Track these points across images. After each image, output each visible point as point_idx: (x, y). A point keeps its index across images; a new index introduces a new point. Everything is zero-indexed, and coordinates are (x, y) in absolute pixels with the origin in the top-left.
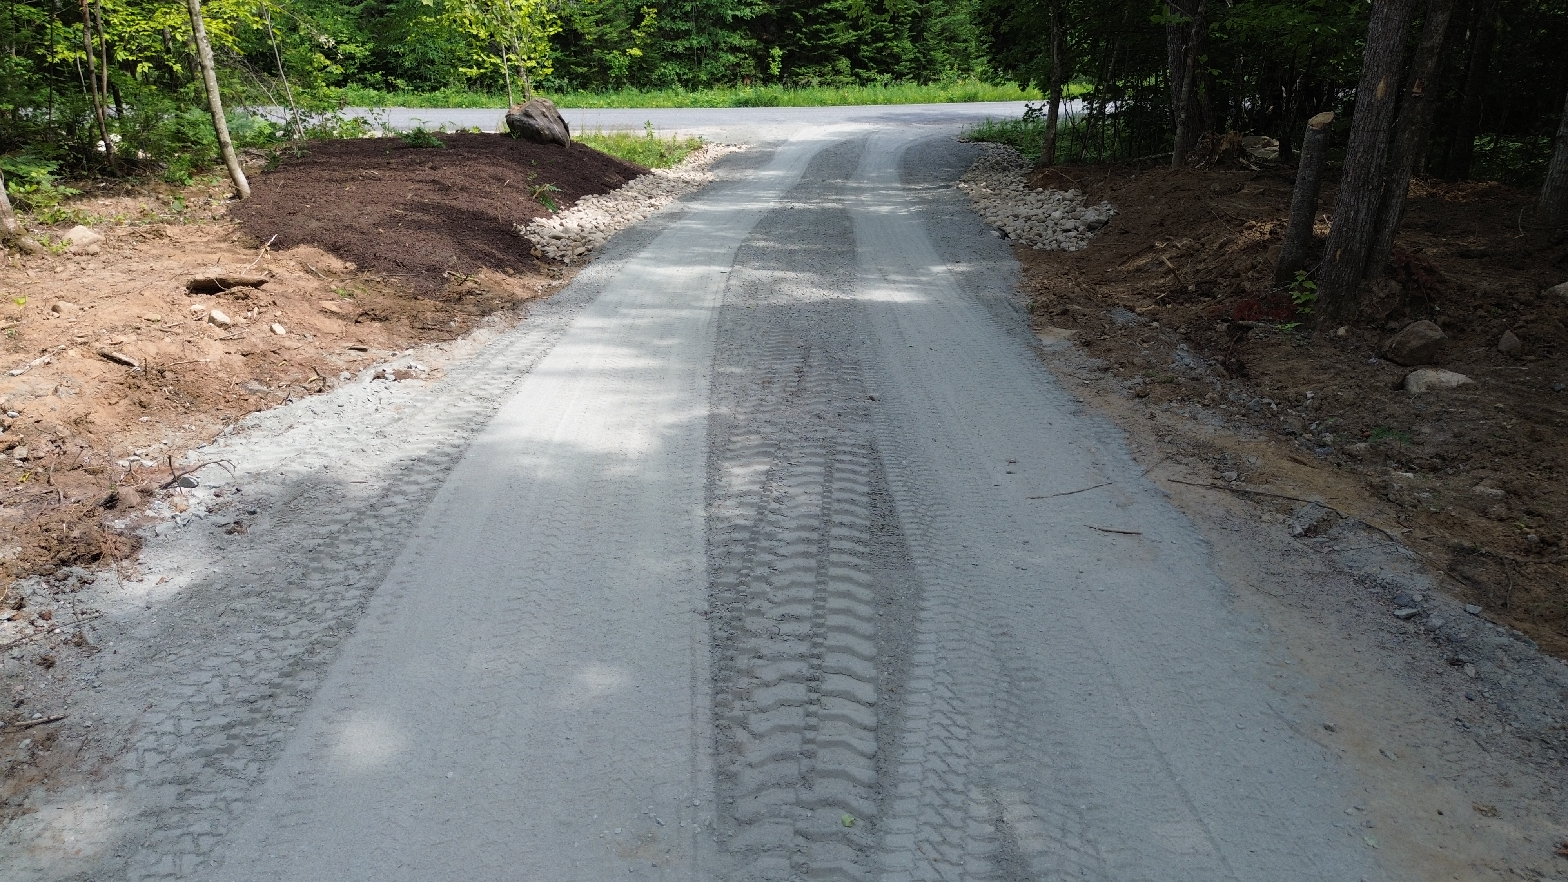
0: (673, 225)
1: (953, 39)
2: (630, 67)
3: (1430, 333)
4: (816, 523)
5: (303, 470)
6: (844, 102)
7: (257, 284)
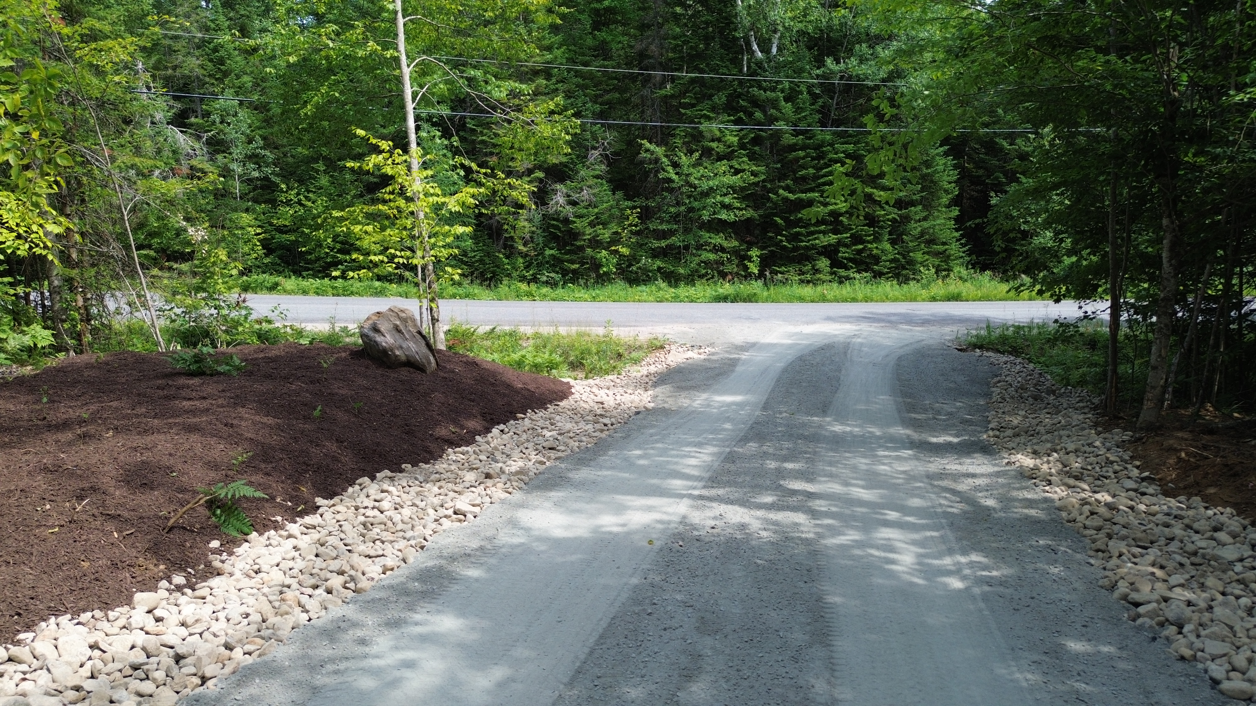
1: (931, 242)
6: (823, 299)
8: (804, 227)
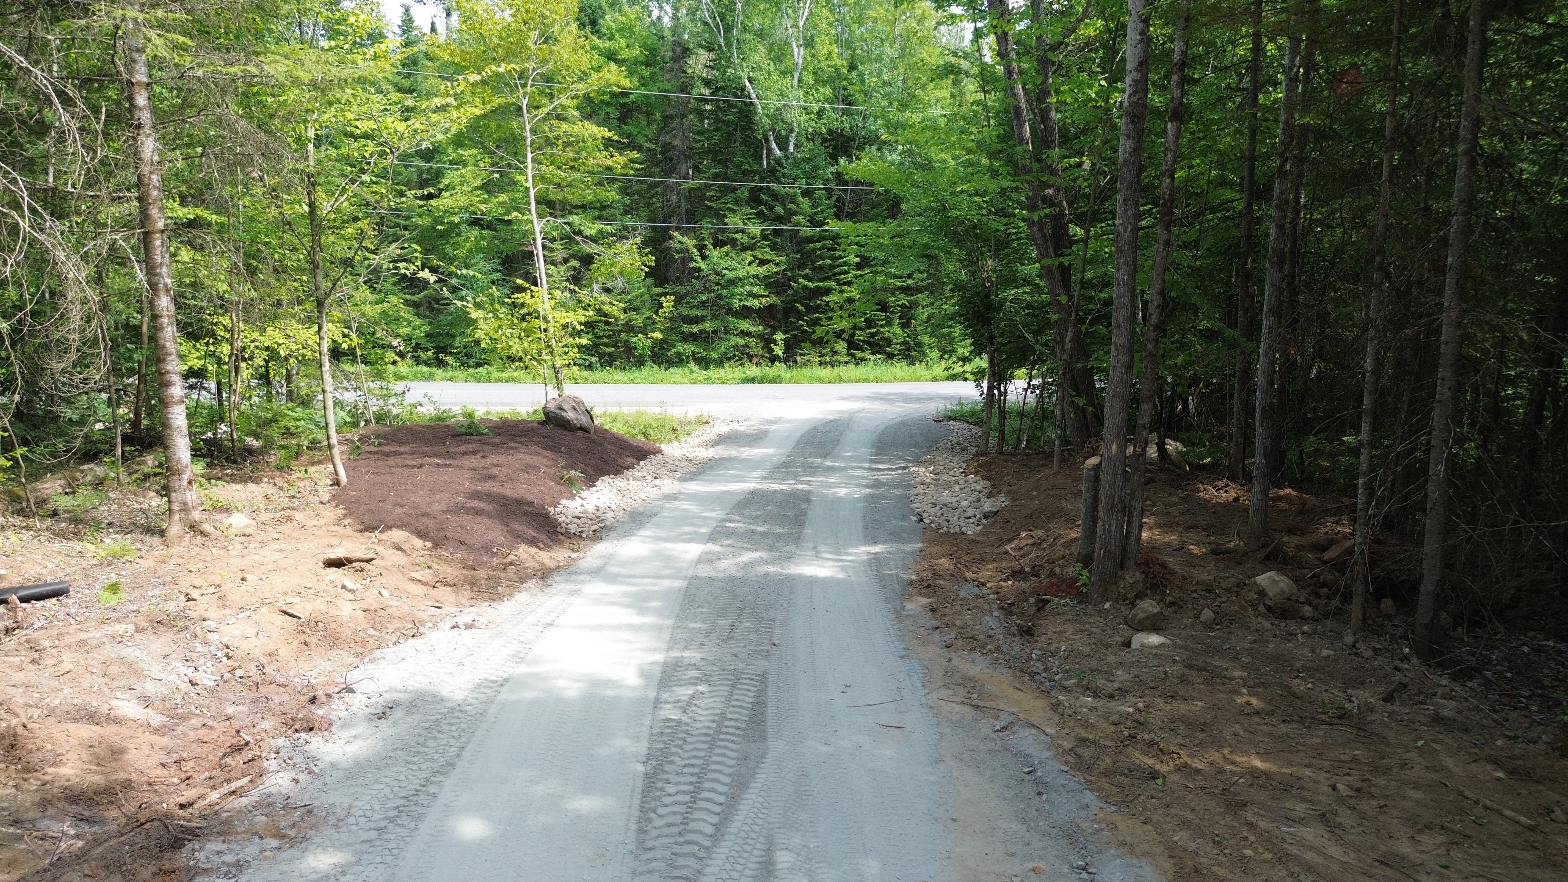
0: (668, 505)
2: (652, 349)
3: (1151, 609)
4: (717, 718)
5: (417, 685)
6: (840, 380)
7: (368, 561)
8: (823, 313)
